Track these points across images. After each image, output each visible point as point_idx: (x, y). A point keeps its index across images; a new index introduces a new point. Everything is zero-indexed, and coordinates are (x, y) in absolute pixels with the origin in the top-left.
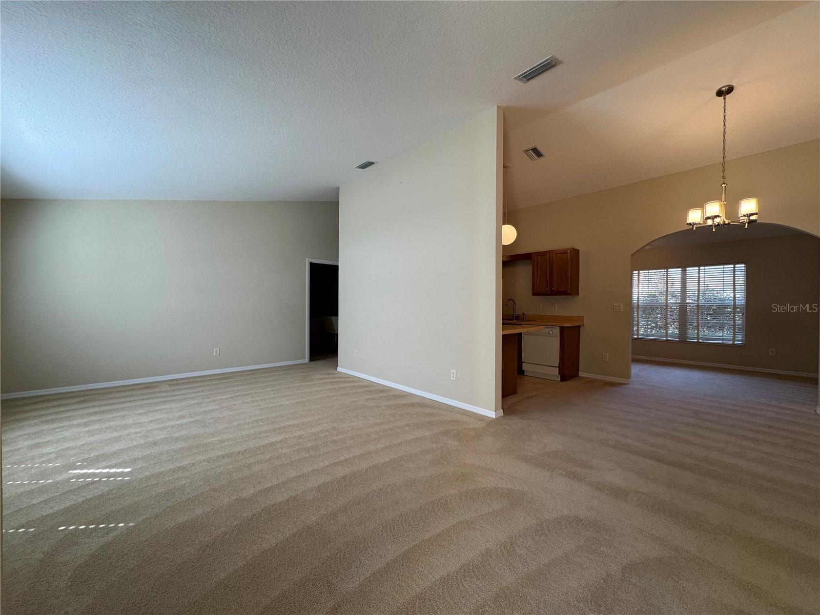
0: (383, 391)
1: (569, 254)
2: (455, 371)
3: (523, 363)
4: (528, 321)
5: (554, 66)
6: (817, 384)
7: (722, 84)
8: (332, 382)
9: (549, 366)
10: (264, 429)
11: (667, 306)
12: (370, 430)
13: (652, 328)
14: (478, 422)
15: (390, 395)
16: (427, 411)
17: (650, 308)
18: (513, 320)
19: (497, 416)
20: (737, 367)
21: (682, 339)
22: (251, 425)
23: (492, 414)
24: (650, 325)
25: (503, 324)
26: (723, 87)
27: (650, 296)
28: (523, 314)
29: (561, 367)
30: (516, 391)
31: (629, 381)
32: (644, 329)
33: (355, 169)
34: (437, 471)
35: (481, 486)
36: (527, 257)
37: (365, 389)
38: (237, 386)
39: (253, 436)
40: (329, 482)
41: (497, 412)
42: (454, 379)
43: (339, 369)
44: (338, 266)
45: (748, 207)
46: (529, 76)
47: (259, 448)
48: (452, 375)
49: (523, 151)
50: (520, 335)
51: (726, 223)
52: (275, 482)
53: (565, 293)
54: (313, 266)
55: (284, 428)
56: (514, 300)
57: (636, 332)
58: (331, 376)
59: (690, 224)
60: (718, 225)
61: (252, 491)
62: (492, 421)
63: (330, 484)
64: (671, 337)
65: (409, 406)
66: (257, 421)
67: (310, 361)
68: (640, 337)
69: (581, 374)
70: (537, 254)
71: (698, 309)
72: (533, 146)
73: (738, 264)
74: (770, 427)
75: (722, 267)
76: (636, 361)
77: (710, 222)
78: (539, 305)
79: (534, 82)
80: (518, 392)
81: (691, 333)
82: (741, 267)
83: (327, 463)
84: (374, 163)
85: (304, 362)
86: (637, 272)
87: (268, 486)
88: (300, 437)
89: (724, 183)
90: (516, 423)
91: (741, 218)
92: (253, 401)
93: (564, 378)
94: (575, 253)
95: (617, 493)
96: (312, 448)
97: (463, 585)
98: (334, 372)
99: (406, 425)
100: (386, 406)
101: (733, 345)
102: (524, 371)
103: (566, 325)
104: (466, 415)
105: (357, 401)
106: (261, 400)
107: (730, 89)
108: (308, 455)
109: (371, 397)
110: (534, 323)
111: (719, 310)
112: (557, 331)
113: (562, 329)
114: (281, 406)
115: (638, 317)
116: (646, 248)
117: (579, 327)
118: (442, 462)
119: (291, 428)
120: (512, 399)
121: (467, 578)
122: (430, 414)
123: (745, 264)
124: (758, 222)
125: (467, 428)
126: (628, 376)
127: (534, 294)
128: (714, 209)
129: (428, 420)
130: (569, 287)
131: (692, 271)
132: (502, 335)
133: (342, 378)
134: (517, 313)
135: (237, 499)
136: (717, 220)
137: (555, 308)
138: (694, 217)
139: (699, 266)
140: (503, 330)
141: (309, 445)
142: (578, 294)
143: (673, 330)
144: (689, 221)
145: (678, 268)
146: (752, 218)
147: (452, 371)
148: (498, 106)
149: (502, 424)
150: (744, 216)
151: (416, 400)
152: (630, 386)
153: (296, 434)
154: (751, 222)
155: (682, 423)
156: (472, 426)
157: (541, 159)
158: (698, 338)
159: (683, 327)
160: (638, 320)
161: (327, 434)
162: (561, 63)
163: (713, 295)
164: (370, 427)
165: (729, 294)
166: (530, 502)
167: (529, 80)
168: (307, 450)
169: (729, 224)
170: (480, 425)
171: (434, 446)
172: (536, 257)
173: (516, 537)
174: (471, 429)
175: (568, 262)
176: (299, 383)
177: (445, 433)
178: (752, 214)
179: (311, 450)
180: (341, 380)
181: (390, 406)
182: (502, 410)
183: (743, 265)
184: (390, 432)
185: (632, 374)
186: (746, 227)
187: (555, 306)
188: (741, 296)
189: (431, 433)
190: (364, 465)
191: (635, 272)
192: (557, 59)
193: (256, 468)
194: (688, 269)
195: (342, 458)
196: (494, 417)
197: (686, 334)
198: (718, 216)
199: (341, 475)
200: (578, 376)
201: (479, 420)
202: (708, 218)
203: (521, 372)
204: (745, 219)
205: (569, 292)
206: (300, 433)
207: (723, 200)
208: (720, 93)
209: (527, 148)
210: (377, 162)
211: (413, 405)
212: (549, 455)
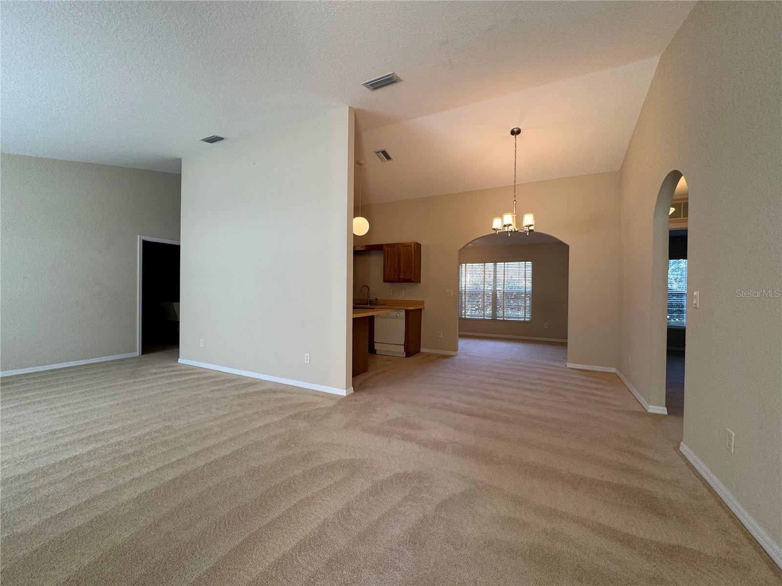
0: (232, 380)
1: (413, 246)
2: (308, 355)
3: (375, 344)
4: (381, 305)
5: (395, 82)
6: (567, 346)
7: (514, 126)
8: (170, 376)
9: (396, 344)
10: (63, 441)
11: (484, 292)
12: (212, 423)
13: (476, 310)
14: (329, 401)
15: (240, 385)
16: (280, 396)
17: (474, 294)
18: (367, 304)
19: (348, 394)
20: (527, 338)
21: (494, 319)
22: (43, 440)
23: (343, 393)
24: (474, 307)
25: (354, 308)
26: (515, 128)
27: (475, 284)
28: (376, 299)
29: (406, 345)
30: (367, 368)
31: (457, 353)
32: (470, 311)
33: (201, 142)
34: (283, 454)
35: (326, 461)
36: (379, 248)
37: (211, 380)
38: (25, 392)
39: (44, 452)
40: (153, 489)
41: (348, 390)
42: (308, 362)
43: (180, 361)
44: (179, 247)
45: (529, 220)
46: (376, 85)
47: (54, 466)
48: (306, 358)
49: (374, 152)
50: (372, 318)
51: (516, 230)
52: (73, 503)
53: (409, 281)
54: (146, 245)
55: (95, 436)
56: (369, 287)
57: (464, 313)
58: (169, 369)
59: (494, 229)
60: (511, 232)
61: (36, 521)
62: (342, 399)
63: (153, 491)
64: (487, 316)
65: (260, 393)
66: (54, 433)
67: (142, 354)
68: (466, 317)
69: (422, 350)
70: (388, 245)
71: (504, 295)
72: (382, 149)
73: (527, 261)
74: (541, 380)
75: (518, 263)
76: (462, 336)
77: (506, 229)
78: (390, 291)
79: (380, 91)
80: (368, 370)
81: (500, 313)
82: (529, 263)
83: (152, 468)
84: (223, 139)
85: (135, 356)
86: (464, 265)
87: (62, 510)
88: (119, 444)
89: (515, 201)
90: (365, 397)
91: (525, 228)
92: (51, 409)
93: (408, 354)
94: (418, 246)
95: (438, 446)
96: (134, 454)
97: (298, 561)
98: (176, 364)
99: (255, 413)
100: (234, 396)
101: (525, 321)
102: (376, 350)
103: (410, 308)
104: (319, 396)
105: (199, 394)
106: (63, 406)
107: (519, 132)
108: (127, 464)
109: (217, 388)
110: (384, 307)
111: (517, 296)
112: (403, 314)
113: (407, 312)
114: (94, 410)
115: (465, 302)
116: (468, 245)
117: (420, 310)
118: (289, 445)
119: (105, 435)
120: (361, 377)
121: (303, 553)
122: (282, 399)
123: (532, 262)
124: (534, 231)
125: (318, 409)
126: (455, 349)
127: (385, 281)
128: (508, 219)
129: (280, 405)
130: (413, 276)
131: (500, 265)
132: (353, 319)
133: (184, 370)
134: (371, 298)
135: (8, 537)
136: (511, 228)
137: (402, 294)
138: (497, 224)
139: (505, 262)
140: (353, 314)
141: (130, 451)
142: (420, 282)
143: (489, 311)
144: (494, 227)
145: (491, 262)
146: (531, 228)
147: (306, 354)
148: (349, 107)
149: (352, 401)
150: (526, 226)
151: (268, 387)
152: (457, 357)
153: (112, 441)
154: (531, 231)
155: (489, 383)
156: (323, 406)
157: (390, 161)
158: (503, 317)
159: (495, 309)
160: (465, 304)
161: (157, 435)
162: (400, 80)
163: (515, 284)
164: (212, 420)
165: (522, 284)
166: (368, 467)
167: (376, 88)
168: (128, 457)
169: (517, 231)
170: (331, 404)
171: (283, 430)
172: (387, 249)
173: (352, 502)
174: (322, 408)
175: (412, 254)
176: (123, 381)
177: (296, 416)
178: (530, 226)
179: (132, 457)
180: (182, 372)
181: (238, 396)
182: (352, 388)
183: (530, 263)
184: (235, 422)
185: (459, 347)
186: (528, 234)
187: (402, 292)
188: (529, 285)
189: (281, 418)
190: (200, 463)
191: (463, 265)
192: (397, 77)
193: (44, 492)
194: (497, 264)
195: (174, 460)
196: (345, 395)
197: (496, 314)
198: (510, 225)
199: (170, 478)
200: (420, 352)
201: (331, 399)
202: (505, 226)
203: (372, 351)
204: (526, 229)
205: (413, 280)
206: (119, 439)
207: (514, 213)
208: (513, 133)
209: (378, 149)
210: (227, 138)
211: (264, 392)
212: (389, 424)
